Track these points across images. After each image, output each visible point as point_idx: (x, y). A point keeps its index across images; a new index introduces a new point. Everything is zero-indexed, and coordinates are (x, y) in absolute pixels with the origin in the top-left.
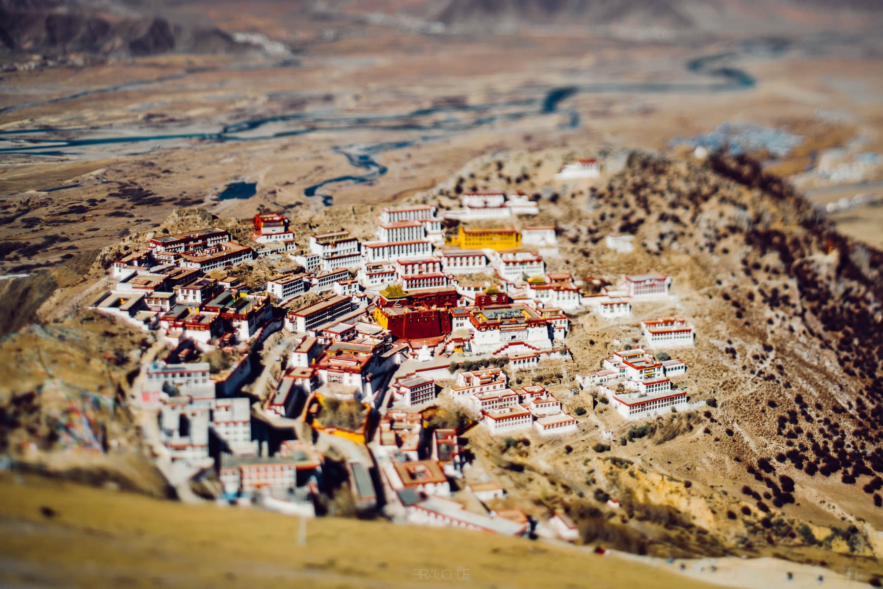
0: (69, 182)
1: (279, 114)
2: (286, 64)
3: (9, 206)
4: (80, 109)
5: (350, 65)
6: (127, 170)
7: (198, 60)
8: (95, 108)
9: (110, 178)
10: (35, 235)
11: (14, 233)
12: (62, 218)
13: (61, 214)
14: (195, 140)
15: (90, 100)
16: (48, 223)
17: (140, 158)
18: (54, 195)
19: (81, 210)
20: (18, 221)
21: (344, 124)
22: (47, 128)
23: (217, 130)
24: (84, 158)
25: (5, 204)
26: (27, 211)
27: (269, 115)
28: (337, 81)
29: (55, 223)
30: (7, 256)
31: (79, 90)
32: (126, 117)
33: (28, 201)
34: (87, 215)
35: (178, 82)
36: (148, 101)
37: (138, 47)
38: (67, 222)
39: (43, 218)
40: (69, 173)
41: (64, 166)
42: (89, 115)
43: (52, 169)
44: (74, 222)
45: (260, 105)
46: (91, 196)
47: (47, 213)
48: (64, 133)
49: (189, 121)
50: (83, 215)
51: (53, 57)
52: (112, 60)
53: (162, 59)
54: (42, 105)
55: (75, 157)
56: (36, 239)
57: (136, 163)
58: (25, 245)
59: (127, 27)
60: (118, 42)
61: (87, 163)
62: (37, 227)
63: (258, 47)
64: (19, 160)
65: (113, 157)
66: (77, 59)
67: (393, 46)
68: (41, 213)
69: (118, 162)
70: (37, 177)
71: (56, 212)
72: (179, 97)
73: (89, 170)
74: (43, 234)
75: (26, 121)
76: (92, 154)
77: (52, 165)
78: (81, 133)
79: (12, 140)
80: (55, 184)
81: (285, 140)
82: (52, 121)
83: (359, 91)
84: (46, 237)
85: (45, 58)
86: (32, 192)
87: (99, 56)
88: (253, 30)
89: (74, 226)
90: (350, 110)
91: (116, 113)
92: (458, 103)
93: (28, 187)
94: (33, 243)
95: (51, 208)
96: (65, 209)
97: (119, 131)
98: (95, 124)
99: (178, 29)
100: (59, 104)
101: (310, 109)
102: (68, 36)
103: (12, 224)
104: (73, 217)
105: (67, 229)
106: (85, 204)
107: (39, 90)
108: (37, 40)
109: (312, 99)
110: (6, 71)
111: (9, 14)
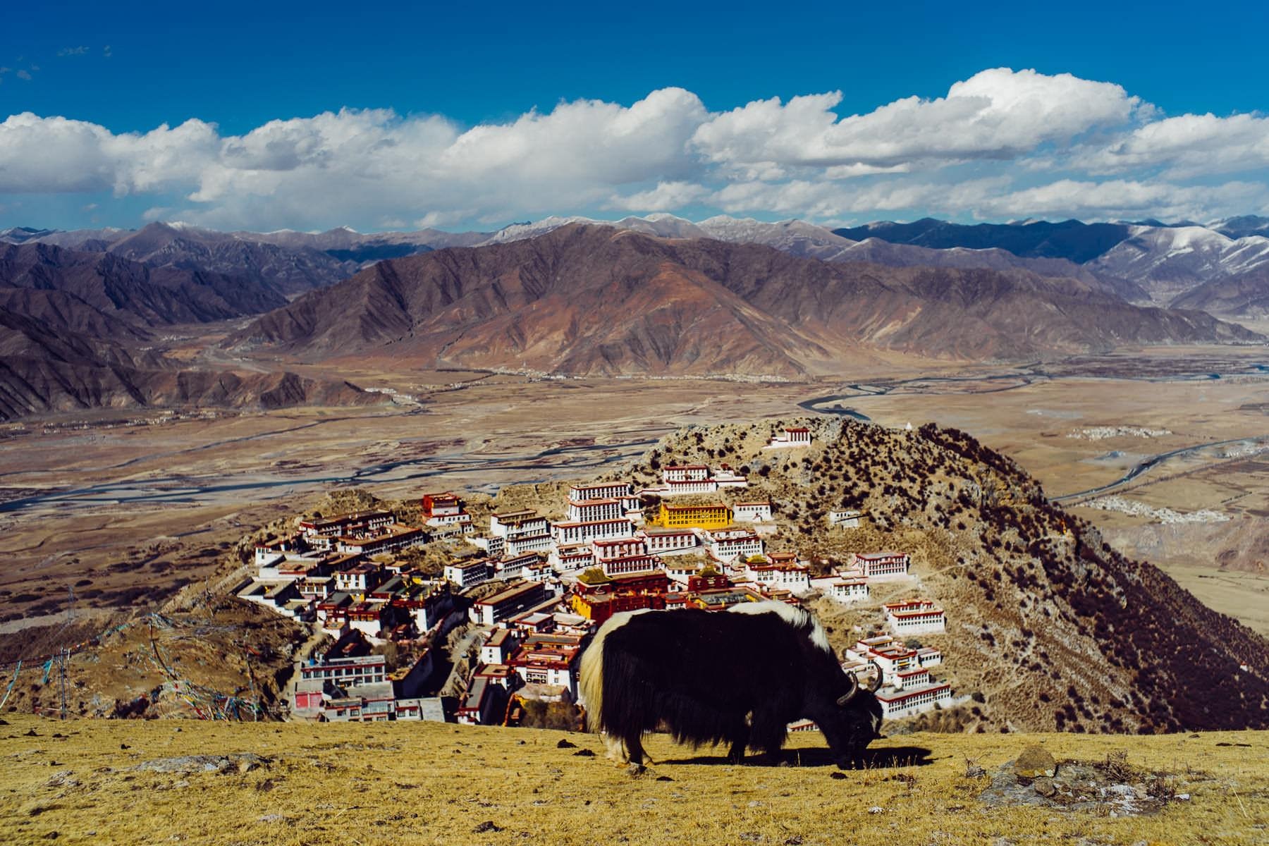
0: (201, 526)
1: (412, 457)
2: (415, 412)
3: (138, 552)
4: (212, 458)
5: (479, 412)
6: (260, 513)
7: (329, 411)
8: (227, 457)
9: (243, 521)
10: (164, 579)
11: (142, 577)
12: (194, 561)
13: (192, 557)
14: (328, 483)
15: (223, 449)
16: (178, 567)
17: (273, 502)
18: (185, 540)
19: (214, 553)
20: (147, 566)
21: (475, 466)
22: (178, 477)
23: (352, 474)
24: (216, 504)
25: (134, 550)
26: (156, 557)
27: (402, 459)
28: (466, 427)
29: (185, 567)
30: (134, 602)
31: (212, 441)
32: (260, 464)
33: (158, 546)
34: (219, 558)
35: (310, 431)
36: (280, 450)
37: (269, 400)
38: (199, 565)
39: (174, 562)
40: (201, 518)
41: (196, 512)
42: (222, 463)
43: (184, 515)
44: (206, 565)
45: (392, 449)
46: (223, 539)
47: (178, 557)
48: (195, 481)
49: (322, 466)
50: (214, 558)
51: (185, 412)
52: (244, 412)
53: (294, 411)
54: (173, 455)
55: (207, 504)
56: (165, 583)
57: (269, 506)
58: (154, 590)
59: (257, 380)
60: (250, 396)
61: (220, 508)
62: (168, 571)
63: (389, 398)
64: (148, 507)
65: (247, 502)
66: (210, 413)
67: (521, 394)
68: (172, 557)
69: (251, 507)
70: (170, 523)
71: (187, 556)
72: (311, 445)
73: (222, 515)
74: (173, 578)
75: (157, 471)
76: (226, 500)
77: (186, 512)
78: (214, 481)
79: (142, 489)
80: (187, 530)
81: (418, 482)
82: (184, 470)
83: (488, 436)
84: (177, 581)
85: (177, 413)
86: (163, 537)
87: (232, 410)
88: (383, 383)
89: (205, 569)
90: (479, 453)
91: (250, 461)
92: (585, 443)
93: (158, 533)
94: (162, 587)
95: (181, 552)
96: (197, 553)
97: (251, 477)
98: (227, 472)
99: (309, 382)
100: (191, 454)
101: (440, 453)
102: (200, 391)
103: (140, 570)
104: (205, 560)
105: (198, 572)
106: (217, 547)
107: (170, 442)
108: (169, 396)
109: (443, 443)
110: (138, 425)
111: (139, 373)
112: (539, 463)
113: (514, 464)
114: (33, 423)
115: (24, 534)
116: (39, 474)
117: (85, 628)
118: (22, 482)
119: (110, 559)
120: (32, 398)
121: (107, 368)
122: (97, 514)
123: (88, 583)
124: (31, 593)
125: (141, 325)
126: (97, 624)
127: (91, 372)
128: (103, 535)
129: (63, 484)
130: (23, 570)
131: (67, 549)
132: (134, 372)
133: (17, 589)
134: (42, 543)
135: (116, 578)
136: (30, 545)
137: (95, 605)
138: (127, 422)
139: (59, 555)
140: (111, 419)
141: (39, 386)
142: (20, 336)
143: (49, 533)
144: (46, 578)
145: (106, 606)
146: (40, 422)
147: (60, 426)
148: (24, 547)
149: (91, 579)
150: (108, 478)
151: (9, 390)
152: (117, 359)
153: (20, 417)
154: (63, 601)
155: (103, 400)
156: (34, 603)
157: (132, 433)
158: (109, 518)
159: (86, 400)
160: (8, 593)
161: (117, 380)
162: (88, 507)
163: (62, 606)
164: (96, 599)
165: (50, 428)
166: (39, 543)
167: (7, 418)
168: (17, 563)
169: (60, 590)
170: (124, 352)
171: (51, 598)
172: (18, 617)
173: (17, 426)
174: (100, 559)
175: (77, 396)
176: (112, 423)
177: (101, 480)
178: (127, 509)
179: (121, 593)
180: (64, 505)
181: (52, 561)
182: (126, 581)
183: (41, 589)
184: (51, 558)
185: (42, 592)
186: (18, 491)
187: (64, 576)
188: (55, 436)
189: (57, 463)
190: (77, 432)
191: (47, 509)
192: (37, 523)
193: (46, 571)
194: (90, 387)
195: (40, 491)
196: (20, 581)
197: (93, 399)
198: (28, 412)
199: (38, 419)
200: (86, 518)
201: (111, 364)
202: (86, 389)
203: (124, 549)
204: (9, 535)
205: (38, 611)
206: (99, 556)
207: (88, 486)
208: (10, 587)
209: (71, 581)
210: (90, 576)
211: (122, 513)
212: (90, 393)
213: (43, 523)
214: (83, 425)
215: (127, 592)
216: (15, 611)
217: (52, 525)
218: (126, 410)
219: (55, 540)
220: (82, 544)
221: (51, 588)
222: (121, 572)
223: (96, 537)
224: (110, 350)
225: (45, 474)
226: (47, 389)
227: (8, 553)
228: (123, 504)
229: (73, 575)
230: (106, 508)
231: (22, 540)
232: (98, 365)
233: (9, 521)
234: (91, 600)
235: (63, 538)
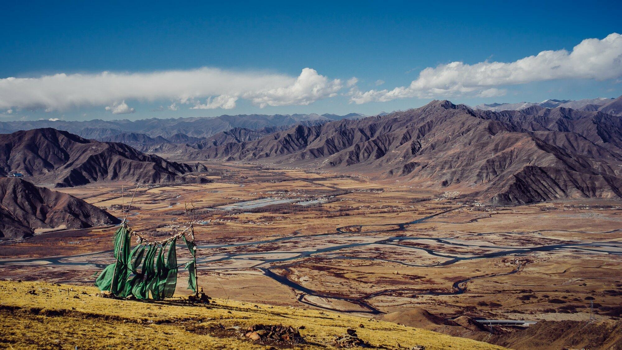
25: (619, 283)
110: (618, 209)
111: (619, 179)
114: (558, 204)
115: (555, 265)
116: (562, 232)
117: (600, 327)
118: (553, 235)
119: (605, 287)
120: (558, 190)
121: (600, 175)
122: (596, 259)
123: (592, 299)
124: (560, 299)
125: (618, 152)
126: (608, 326)
127: (590, 177)
128: (600, 272)
129: (576, 239)
130: (555, 285)
131: (579, 277)
132: (615, 178)
133: (552, 295)
134: (565, 271)
135: (609, 298)
136: (559, 271)
137: (597, 313)
138: (612, 207)
139: (575, 279)
140: (602, 205)
141: (562, 184)
142: (551, 157)
143: (569, 266)
144: (568, 291)
145: (604, 314)
146: (562, 204)
147: (573, 206)
148: (555, 272)
149: (594, 297)
150: (601, 239)
151: (546, 185)
152: (605, 171)
153: (551, 200)
154: (578, 307)
155: (597, 193)
156: (562, 305)
157: (615, 214)
158: (603, 262)
159: (587, 193)
160: (548, 297)
161: (606, 183)
162: (590, 254)
163: (578, 309)
164: (597, 309)
165: (567, 207)
166: (563, 271)
167: (545, 200)
168: (552, 280)
169: (576, 300)
170: (609, 167)
171: (572, 304)
172: (553, 311)
173: (550, 205)
174: (600, 285)
175: (583, 191)
176: (603, 207)
177: (598, 239)
178: (614, 258)
179: (612, 308)
180: (576, 251)
181: (571, 283)
182: (615, 302)
183: (565, 298)
184: (570, 281)
185: (566, 300)
186: (551, 240)
187: (578, 292)
188: (569, 212)
189: (572, 227)
190: (583, 211)
191: (566, 252)
192: (562, 260)
193: (567, 288)
194: (589, 185)
195: (563, 242)
196: (554, 291)
197: (591, 193)
198: (556, 197)
199: (561, 202)
200: (589, 260)
201: (602, 174)
202: (588, 187)
203: (613, 282)
204: (547, 264)
205: (565, 310)
206: (598, 284)
207: (590, 242)
208: (548, 293)
209: (582, 296)
210: (593, 295)
211: (611, 260)
212: (590, 189)
213: (566, 260)
214: (586, 207)
215: (617, 308)
216: (551, 307)
217: (570, 262)
218: (611, 200)
219: (572, 270)
220: (588, 275)
221: (571, 298)
222: (612, 295)
223: (596, 272)
224: (601, 165)
225: (566, 232)
226: (566, 186)
227: (547, 274)
228: (611, 255)
229: (583, 292)
230: (601, 256)
231: (554, 268)
232: (594, 174)
233: (547, 256)
234: (595, 309)
235: (576, 270)
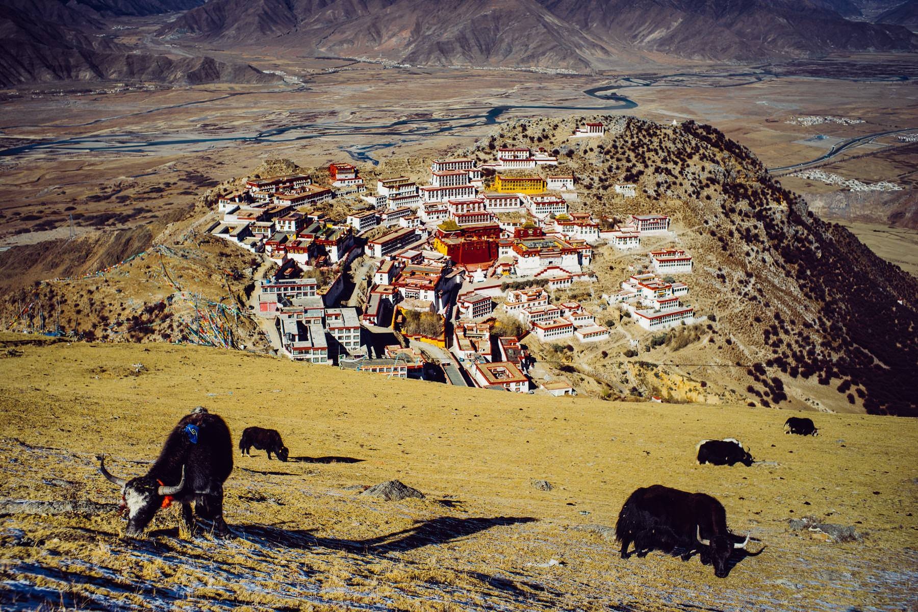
0: (150, 170)
1: (299, 124)
2: (301, 90)
3: (106, 188)
4: (154, 120)
5: (348, 90)
6: (191, 162)
7: (238, 87)
8: (166, 119)
9: (179, 168)
10: (126, 208)
11: (111, 206)
12: (146, 195)
13: (145, 193)
14: (239, 142)
15: (161, 114)
16: (135, 199)
17: (200, 154)
18: (139, 180)
19: (159, 190)
20: (114, 198)
21: (345, 131)
22: (131, 133)
23: (255, 135)
24: (160, 154)
25: (103, 186)
26: (120, 191)
27: (292, 125)
28: (337, 102)
29: (142, 199)
30: (106, 223)
31: (153, 107)
32: (189, 126)
33: (120, 184)
34: (163, 194)
35: (224, 102)
36: (203, 115)
37: (194, 78)
38: (149, 198)
39: (132, 196)
40: (150, 164)
41: (146, 159)
42: (161, 124)
43: (137, 162)
44: (155, 198)
45: (284, 118)
46: (166, 181)
47: (134, 192)
48: (144, 137)
49: (233, 129)
50: (160, 194)
51: (132, 85)
52: (176, 86)
53: (212, 86)
54: (126, 117)
55: (153, 154)
56: (128, 211)
57: (197, 157)
58: (119, 215)
59: (185, 63)
60: (179, 74)
61: (162, 157)
62: (128, 202)
63: (281, 78)
64: (111, 155)
65: (181, 154)
66: (151, 87)
67: (377, 78)
68: (130, 192)
69: (184, 157)
70: (126, 167)
71: (141, 192)
72: (225, 112)
73: (164, 163)
74: (132, 207)
75: (115, 129)
76: (166, 152)
77: (137, 159)
78: (156, 137)
79: (106, 142)
80: (139, 173)
81: (304, 142)
82: (135, 128)
83: (354, 110)
84: (134, 209)
85: (127, 85)
86: (123, 177)
87: (166, 84)
88: (276, 67)
89: (154, 201)
90: (348, 122)
91: (182, 123)
92: (425, 117)
93: (119, 174)
94: (125, 213)
95: (137, 189)
96: (147, 190)
97: (184, 135)
98: (166, 130)
99: (222, 65)
100: (139, 117)
101: (319, 121)
102: (143, 70)
103: (108, 201)
104: (154, 195)
105: (150, 204)
106: (162, 186)
107: (125, 107)
108: (120, 72)
109: (321, 114)
110: (99, 94)
111: (98, 54)
112: (391, 131)
113: (373, 131)
114: (24, 90)
115: (26, 172)
116: (32, 128)
117: (82, 243)
118: (20, 134)
119: (87, 192)
120: (22, 71)
121: (75, 49)
122: (75, 159)
123: (73, 208)
124: (35, 214)
125: (95, 17)
126: (90, 241)
127: (63, 53)
128: (81, 175)
129: (50, 136)
130: (27, 198)
131: (56, 184)
132: (94, 53)
133: (24, 211)
134: (39, 179)
135: (92, 206)
136: (31, 180)
137: (79, 225)
138: (91, 91)
139: (51, 188)
140: (79, 89)
141: (26, 63)
142: (9, 24)
143: (42, 172)
144: (43, 204)
145: (87, 226)
146: (29, 90)
147: (43, 92)
148: (26, 181)
149: (75, 206)
150: (81, 133)
151: (5, 65)
152: (81, 43)
153: (14, 85)
154: (57, 221)
155: (73, 74)
156: (38, 222)
157: (95, 100)
158: (84, 162)
159: (61, 74)
160: (19, 214)
161: (83, 60)
162: (68, 153)
163: (57, 224)
164: (80, 221)
165: (36, 94)
166: (36, 179)
167: (5, 85)
168: (23, 192)
169: (54, 213)
170: (86, 38)
171: (49, 219)
172: (27, 231)
173: (13, 92)
174: (81, 191)
175: (54, 71)
176: (80, 92)
177: (76, 134)
178: (96, 156)
179: (96, 217)
180: (51, 152)
181: (47, 192)
182: (99, 208)
183: (41, 212)
184: (46, 190)
185: (42, 214)
186: (18, 140)
187: (56, 203)
188: (39, 100)
189: (44, 120)
190: (57, 98)
191: (39, 154)
192: (34, 164)
193: (43, 199)
194: (63, 64)
195: (34, 141)
196: (26, 206)
197: (65, 73)
198: (20, 81)
199: (27, 87)
200: (68, 161)
201: (77, 47)
202: (60, 66)
203: (96, 185)
204: (15, 172)
205: (41, 228)
206: (79, 189)
207: (67, 138)
208: (19, 210)
209: (61, 207)
210: (74, 204)
211: (93, 159)
212: (63, 68)
213: (38, 164)
214: (60, 93)
215: (101, 216)
216: (24, 226)
217: (44, 166)
218: (90, 82)
219: (47, 177)
220: (66, 181)
221: (48, 211)
222: (95, 201)
223: (76, 176)
224: (75, 35)
225: (36, 128)
226: (32, 65)
227: (16, 185)
228: (93, 153)
229: (62, 202)
230: (81, 155)
231: (25, 176)
232: (67, 47)
233: (14, 162)
234: (77, 221)
235: (53, 176)
